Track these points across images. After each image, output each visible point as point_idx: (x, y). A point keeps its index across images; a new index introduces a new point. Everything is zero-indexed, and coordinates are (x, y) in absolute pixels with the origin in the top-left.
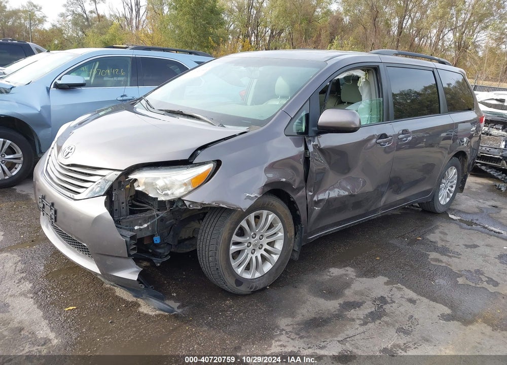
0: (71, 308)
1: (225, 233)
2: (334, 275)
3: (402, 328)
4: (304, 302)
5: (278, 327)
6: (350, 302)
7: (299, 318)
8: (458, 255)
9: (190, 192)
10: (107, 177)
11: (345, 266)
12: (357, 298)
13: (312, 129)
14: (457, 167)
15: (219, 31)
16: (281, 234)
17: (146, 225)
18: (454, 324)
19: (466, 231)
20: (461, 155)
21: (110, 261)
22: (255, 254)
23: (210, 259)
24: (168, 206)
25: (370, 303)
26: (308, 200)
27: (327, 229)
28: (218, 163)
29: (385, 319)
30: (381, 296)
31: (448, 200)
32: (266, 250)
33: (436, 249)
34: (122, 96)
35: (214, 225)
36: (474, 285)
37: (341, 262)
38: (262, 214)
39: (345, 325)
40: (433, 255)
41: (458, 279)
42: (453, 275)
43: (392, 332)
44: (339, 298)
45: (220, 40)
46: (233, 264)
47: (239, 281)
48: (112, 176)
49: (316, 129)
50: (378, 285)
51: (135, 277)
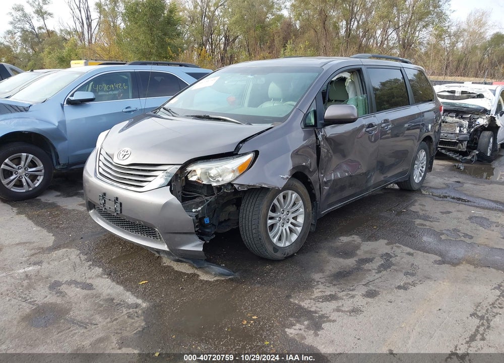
0: (144, 282)
1: (264, 211)
2: (344, 241)
3: (408, 272)
4: (328, 262)
5: (314, 280)
6: (364, 259)
7: (327, 273)
8: (437, 220)
9: (237, 178)
10: (168, 171)
11: (351, 235)
12: (368, 256)
13: (320, 122)
14: (425, 150)
15: (177, 42)
16: (302, 210)
17: (200, 208)
18: (445, 267)
19: (439, 202)
20: (428, 139)
21: (178, 238)
22: (285, 227)
23: (254, 231)
24: (216, 192)
25: (379, 258)
26: (321, 181)
27: (333, 205)
28: (257, 153)
29: (393, 267)
30: (387, 253)
31: (421, 178)
32: (292, 223)
33: (419, 217)
34: (126, 108)
35: (253, 204)
36: (454, 239)
37: (347, 232)
38: (287, 193)
39: (365, 274)
40: (418, 221)
41: (441, 236)
42: (437, 234)
43: (401, 275)
44: (353, 257)
45: (178, 50)
46: (270, 235)
47: (276, 249)
48: (173, 170)
49: (323, 122)
50: (381, 246)
51: (201, 249)
